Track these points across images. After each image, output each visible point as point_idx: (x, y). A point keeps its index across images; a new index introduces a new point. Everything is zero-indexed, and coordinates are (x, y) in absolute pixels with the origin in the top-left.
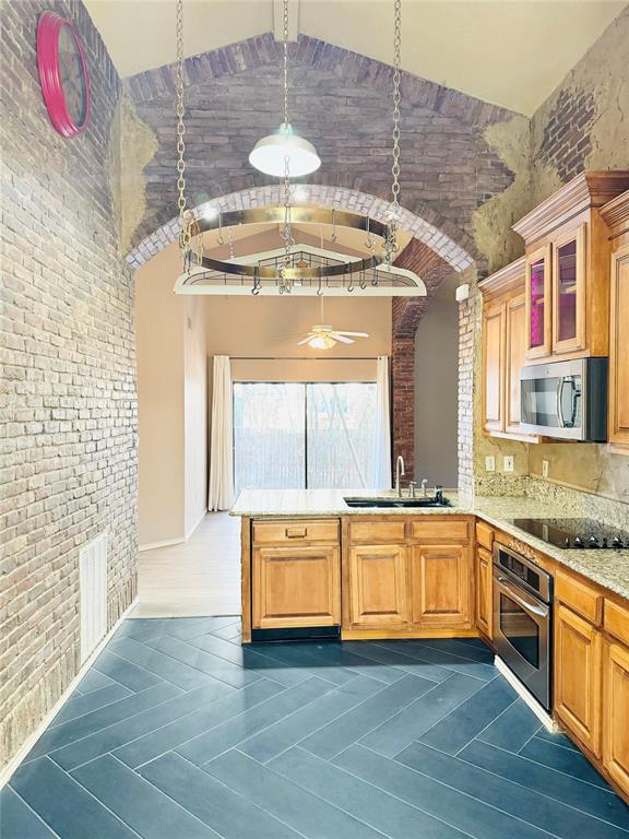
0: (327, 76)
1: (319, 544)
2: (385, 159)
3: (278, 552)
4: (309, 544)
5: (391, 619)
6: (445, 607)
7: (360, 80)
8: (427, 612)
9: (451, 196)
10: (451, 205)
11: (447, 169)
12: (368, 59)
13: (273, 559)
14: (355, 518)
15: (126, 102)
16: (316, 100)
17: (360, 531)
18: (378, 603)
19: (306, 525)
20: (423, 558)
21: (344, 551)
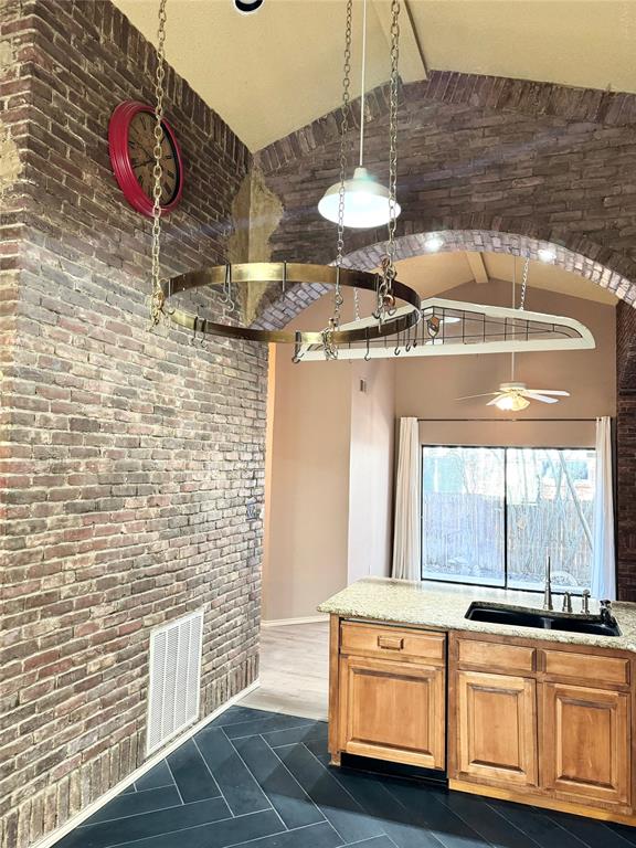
0: (462, 108)
1: (420, 661)
2: (531, 190)
3: (369, 665)
4: (406, 659)
5: (513, 777)
6: (590, 776)
7: (500, 106)
8: (562, 778)
9: (621, 222)
10: (622, 234)
11: (616, 190)
12: (510, 80)
13: (363, 672)
14: (465, 635)
15: (257, 175)
16: (448, 138)
17: (471, 653)
18: (495, 751)
19: (402, 635)
20: (559, 702)
21: (451, 675)
